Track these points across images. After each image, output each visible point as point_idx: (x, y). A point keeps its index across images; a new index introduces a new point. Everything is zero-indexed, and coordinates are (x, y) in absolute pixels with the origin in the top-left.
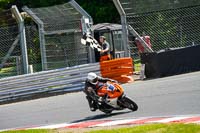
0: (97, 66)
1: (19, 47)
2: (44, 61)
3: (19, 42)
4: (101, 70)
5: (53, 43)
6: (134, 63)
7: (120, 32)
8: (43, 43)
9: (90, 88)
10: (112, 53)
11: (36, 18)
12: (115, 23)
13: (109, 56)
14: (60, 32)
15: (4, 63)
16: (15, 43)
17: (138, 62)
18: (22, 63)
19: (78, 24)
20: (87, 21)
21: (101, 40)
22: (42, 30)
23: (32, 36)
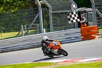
0: (79, 30)
1: (38, 19)
2: (51, 27)
3: (38, 17)
4: (81, 32)
5: (56, 18)
6: (98, 29)
7: (91, 12)
8: (51, 17)
9: (44, 44)
10: (87, 23)
11: (48, 4)
12: (89, 7)
13: (85, 25)
14: (60, 12)
15: (30, 27)
16: (37, 17)
17: (100, 28)
18: (40, 27)
19: (70, 8)
20: (74, 6)
21: (81, 16)
22: (50, 11)
23: (45, 13)
